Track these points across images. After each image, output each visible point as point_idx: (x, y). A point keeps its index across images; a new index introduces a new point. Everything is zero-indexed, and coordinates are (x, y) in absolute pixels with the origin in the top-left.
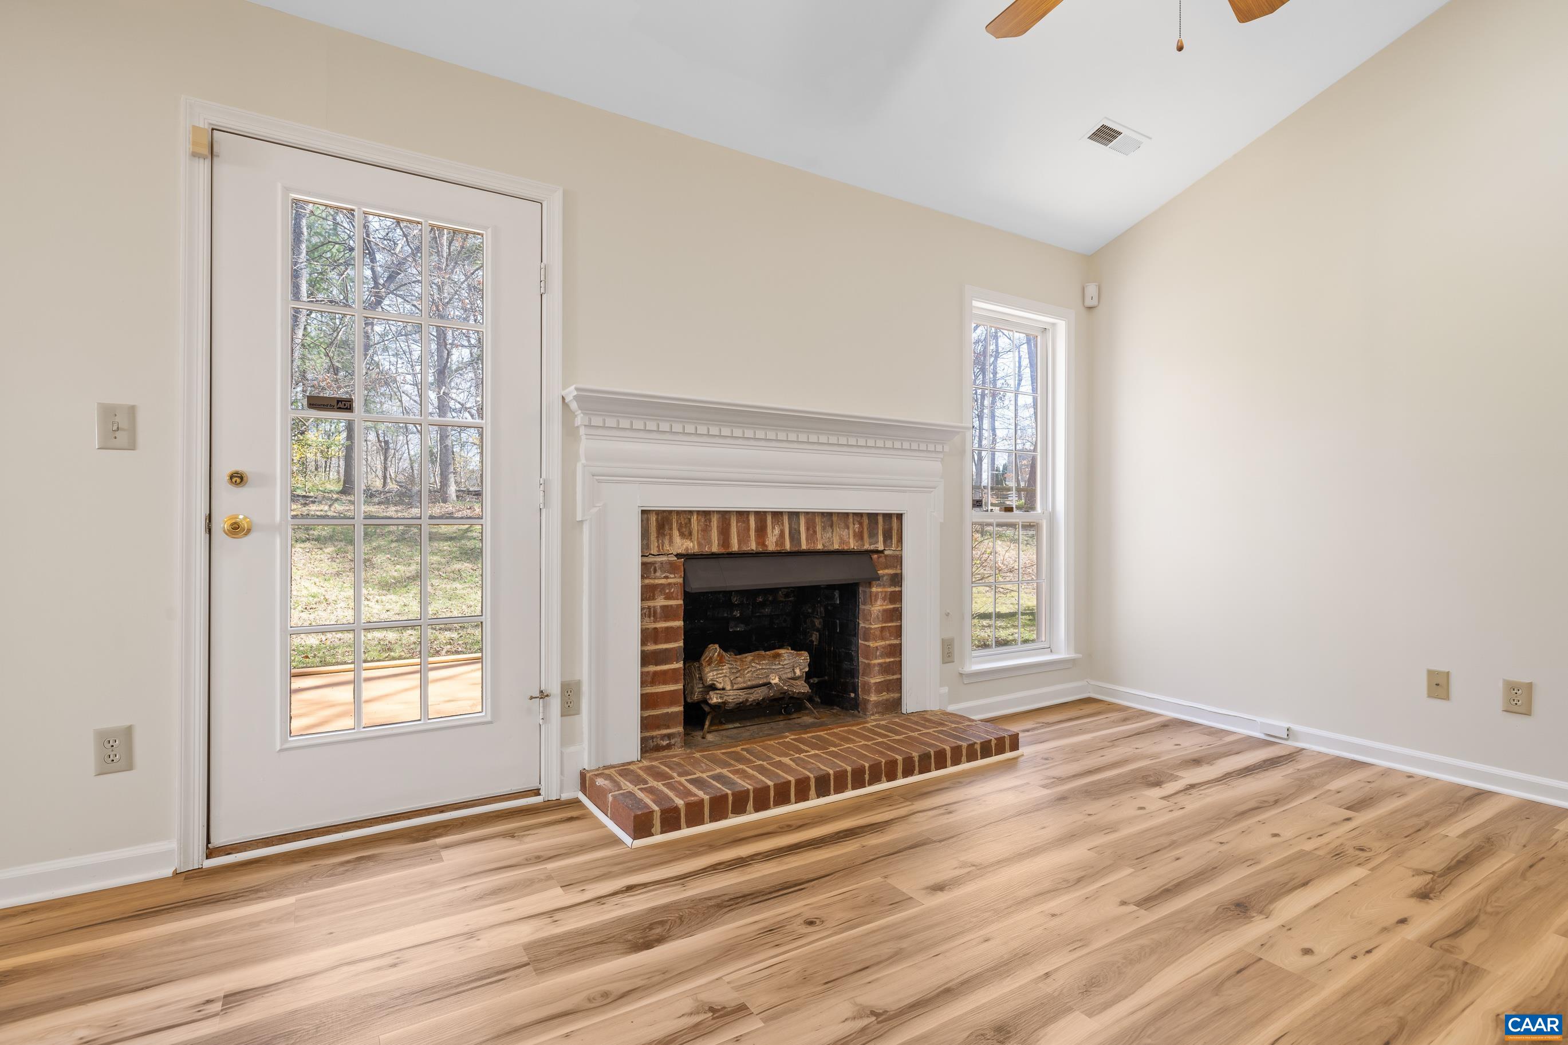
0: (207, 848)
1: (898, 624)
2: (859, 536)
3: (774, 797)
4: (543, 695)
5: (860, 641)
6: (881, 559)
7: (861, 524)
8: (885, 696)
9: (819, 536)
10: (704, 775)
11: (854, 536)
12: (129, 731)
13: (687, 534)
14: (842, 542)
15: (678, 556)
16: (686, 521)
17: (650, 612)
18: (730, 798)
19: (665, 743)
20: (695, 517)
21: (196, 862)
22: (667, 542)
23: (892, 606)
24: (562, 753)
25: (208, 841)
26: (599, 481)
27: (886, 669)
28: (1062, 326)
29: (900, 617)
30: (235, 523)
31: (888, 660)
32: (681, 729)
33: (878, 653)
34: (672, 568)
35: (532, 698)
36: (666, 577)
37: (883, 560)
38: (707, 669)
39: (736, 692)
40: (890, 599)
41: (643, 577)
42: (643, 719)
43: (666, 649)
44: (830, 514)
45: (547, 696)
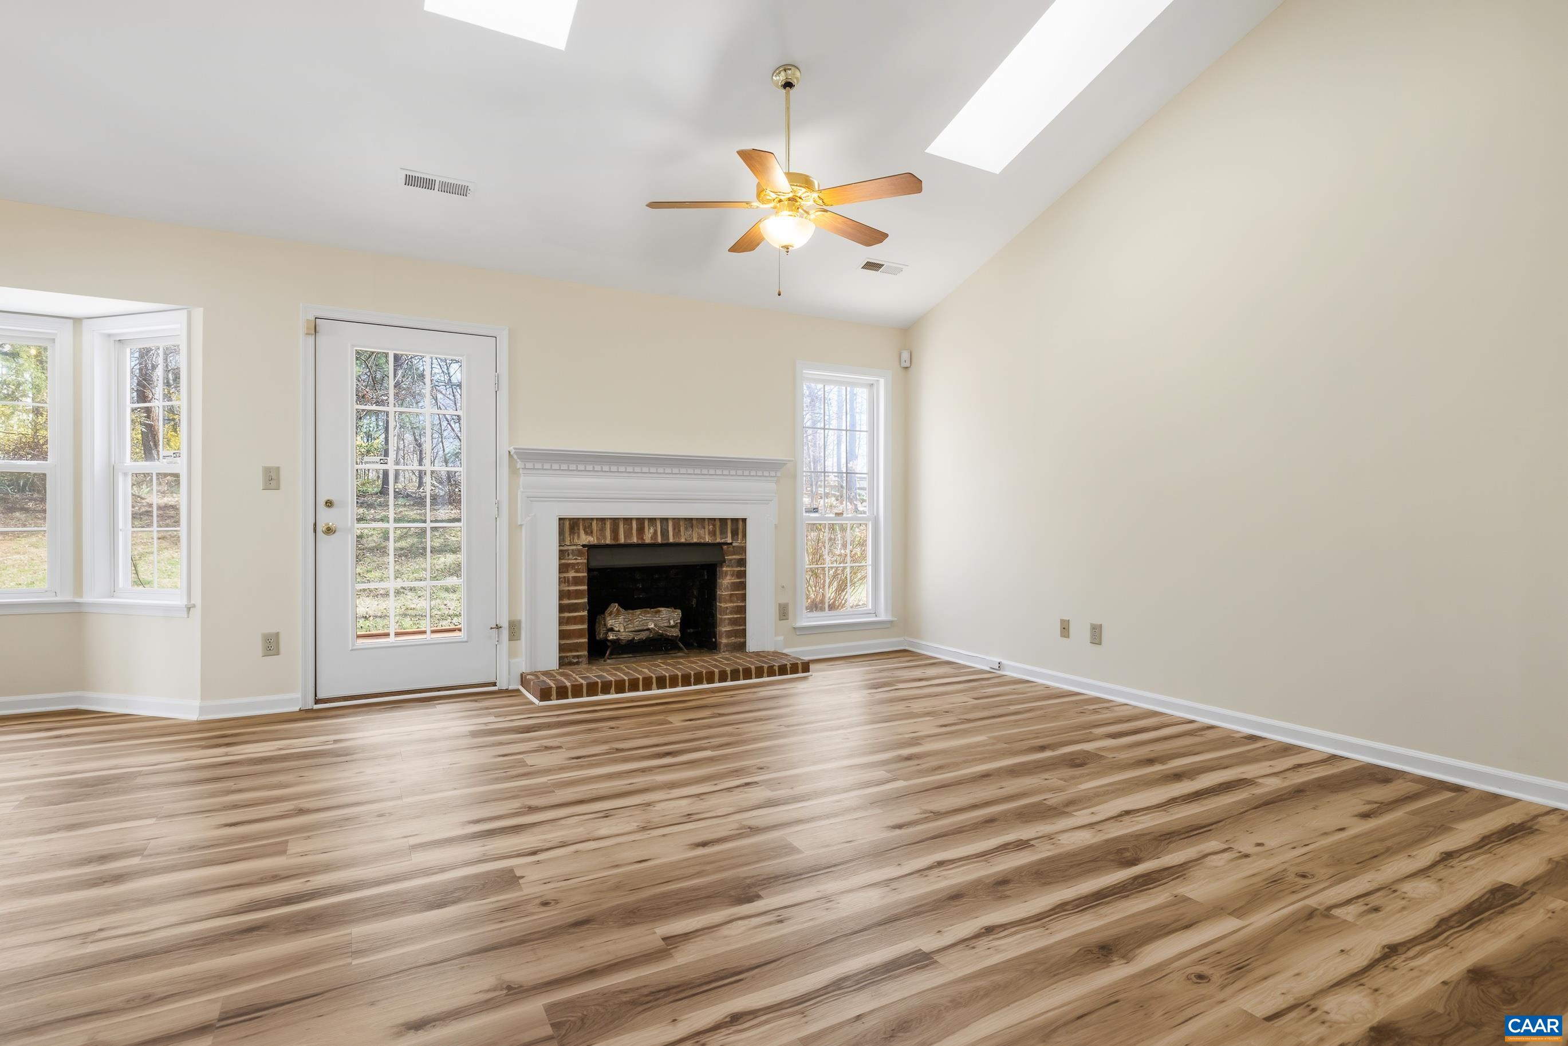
0: (315, 699)
1: (743, 592)
2: (713, 533)
3: (628, 687)
4: (498, 627)
5: (717, 604)
6: (730, 549)
7: (714, 526)
8: (733, 640)
9: (682, 533)
10: (591, 675)
11: (709, 533)
12: (277, 634)
13: (589, 532)
14: (699, 537)
15: (584, 546)
16: (589, 524)
17: (565, 580)
18: (600, 685)
19: (575, 660)
20: (595, 522)
21: (310, 705)
22: (576, 538)
23: (738, 580)
24: (509, 662)
25: (316, 696)
26: (531, 501)
27: (733, 622)
28: (882, 381)
29: (745, 588)
30: (329, 527)
31: (736, 616)
32: (586, 653)
33: (728, 611)
34: (579, 553)
35: (491, 628)
36: (576, 559)
37: (731, 549)
38: (608, 619)
39: (627, 633)
40: (737, 575)
41: (560, 559)
42: (560, 645)
43: (576, 603)
44: (691, 519)
45: (500, 627)
